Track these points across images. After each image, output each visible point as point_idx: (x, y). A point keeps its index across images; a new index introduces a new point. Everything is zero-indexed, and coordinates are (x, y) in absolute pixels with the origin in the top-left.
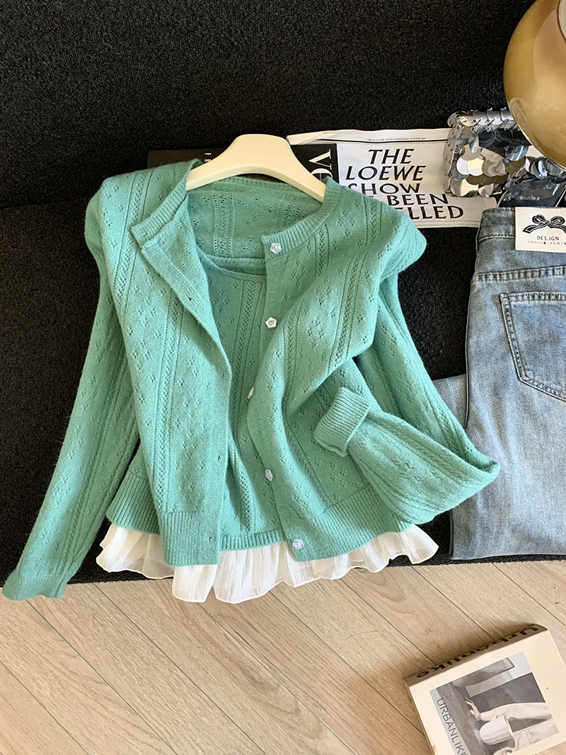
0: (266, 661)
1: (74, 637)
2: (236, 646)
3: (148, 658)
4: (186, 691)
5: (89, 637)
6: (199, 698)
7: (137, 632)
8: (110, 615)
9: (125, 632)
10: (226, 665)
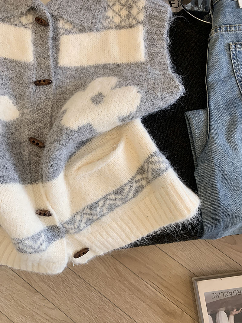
0: (172, 298)
1: (52, 296)
2: (153, 291)
3: (99, 304)
5: (62, 295)
7: (91, 289)
8: (73, 280)
9: (84, 290)
10: (148, 303)
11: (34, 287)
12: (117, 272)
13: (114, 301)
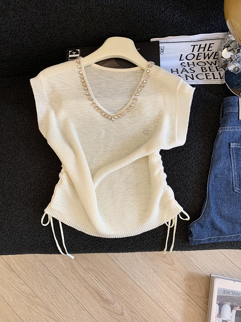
0: (109, 290)
1: (23, 276)
2: (95, 283)
3: (55, 287)
4: (72, 302)
5: (30, 276)
6: (78, 306)
7: (51, 274)
8: (39, 267)
9: (46, 275)
10: (91, 291)
11: (12, 267)
12: (71, 265)
13: (67, 286)
